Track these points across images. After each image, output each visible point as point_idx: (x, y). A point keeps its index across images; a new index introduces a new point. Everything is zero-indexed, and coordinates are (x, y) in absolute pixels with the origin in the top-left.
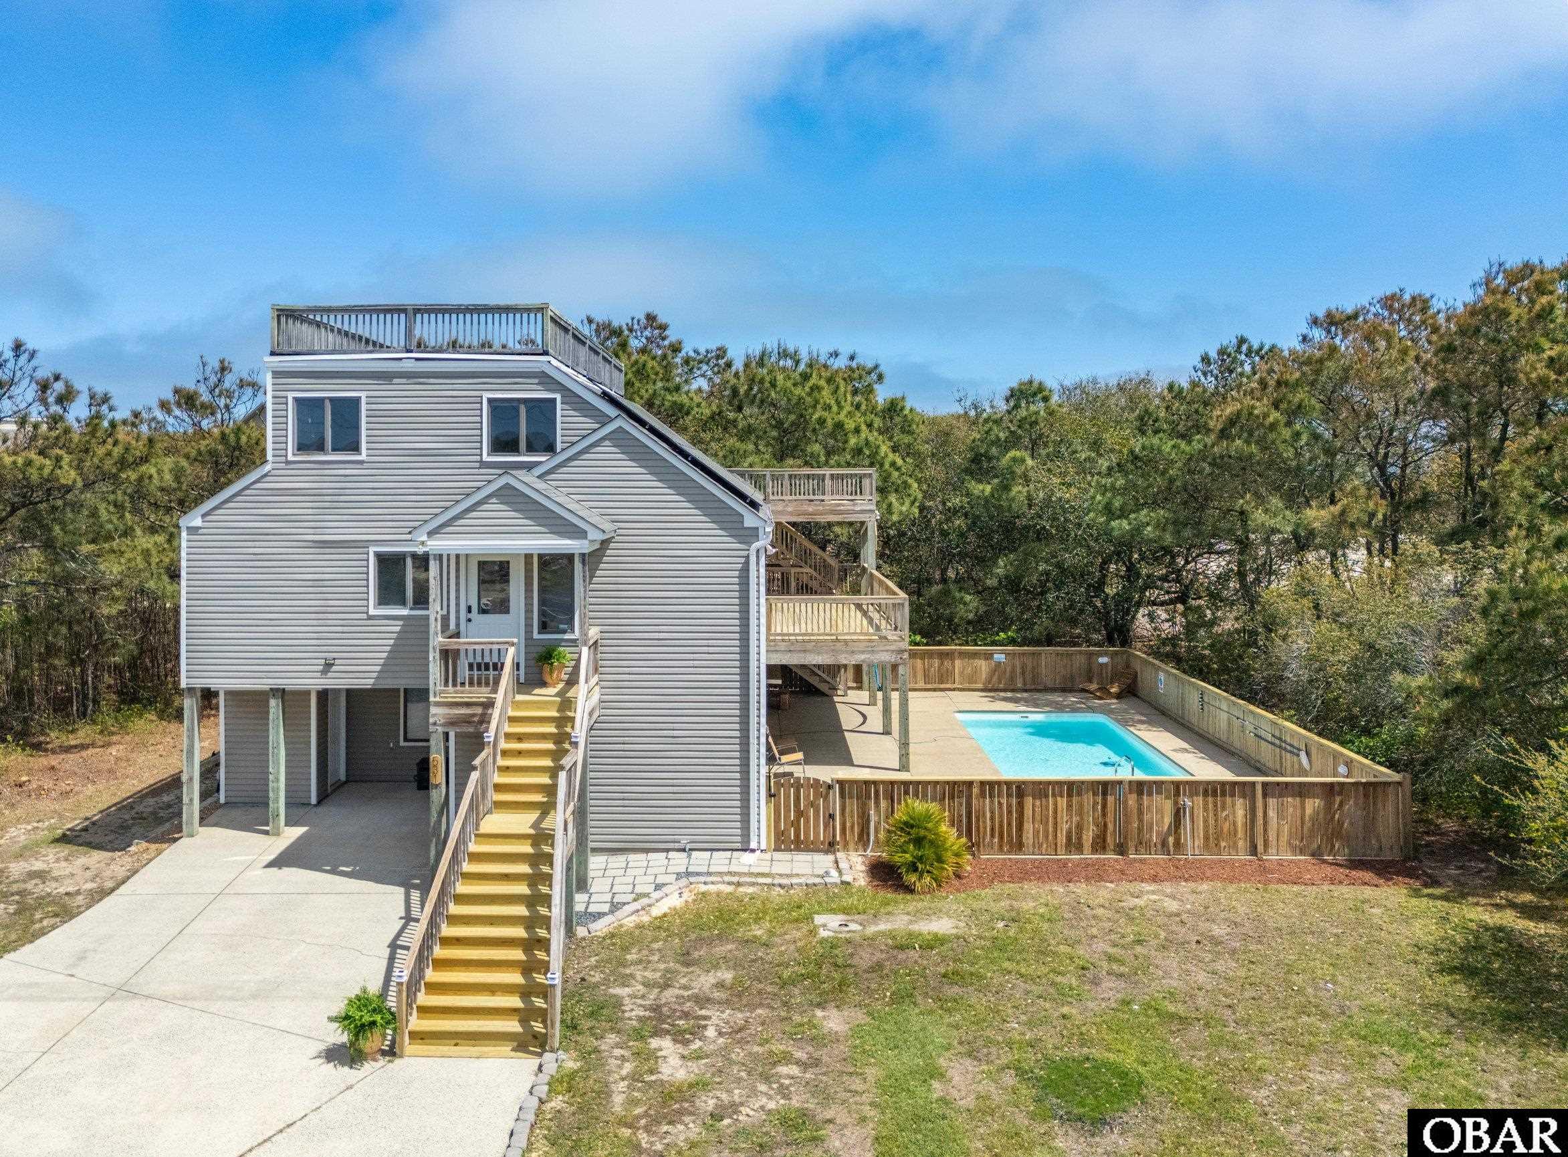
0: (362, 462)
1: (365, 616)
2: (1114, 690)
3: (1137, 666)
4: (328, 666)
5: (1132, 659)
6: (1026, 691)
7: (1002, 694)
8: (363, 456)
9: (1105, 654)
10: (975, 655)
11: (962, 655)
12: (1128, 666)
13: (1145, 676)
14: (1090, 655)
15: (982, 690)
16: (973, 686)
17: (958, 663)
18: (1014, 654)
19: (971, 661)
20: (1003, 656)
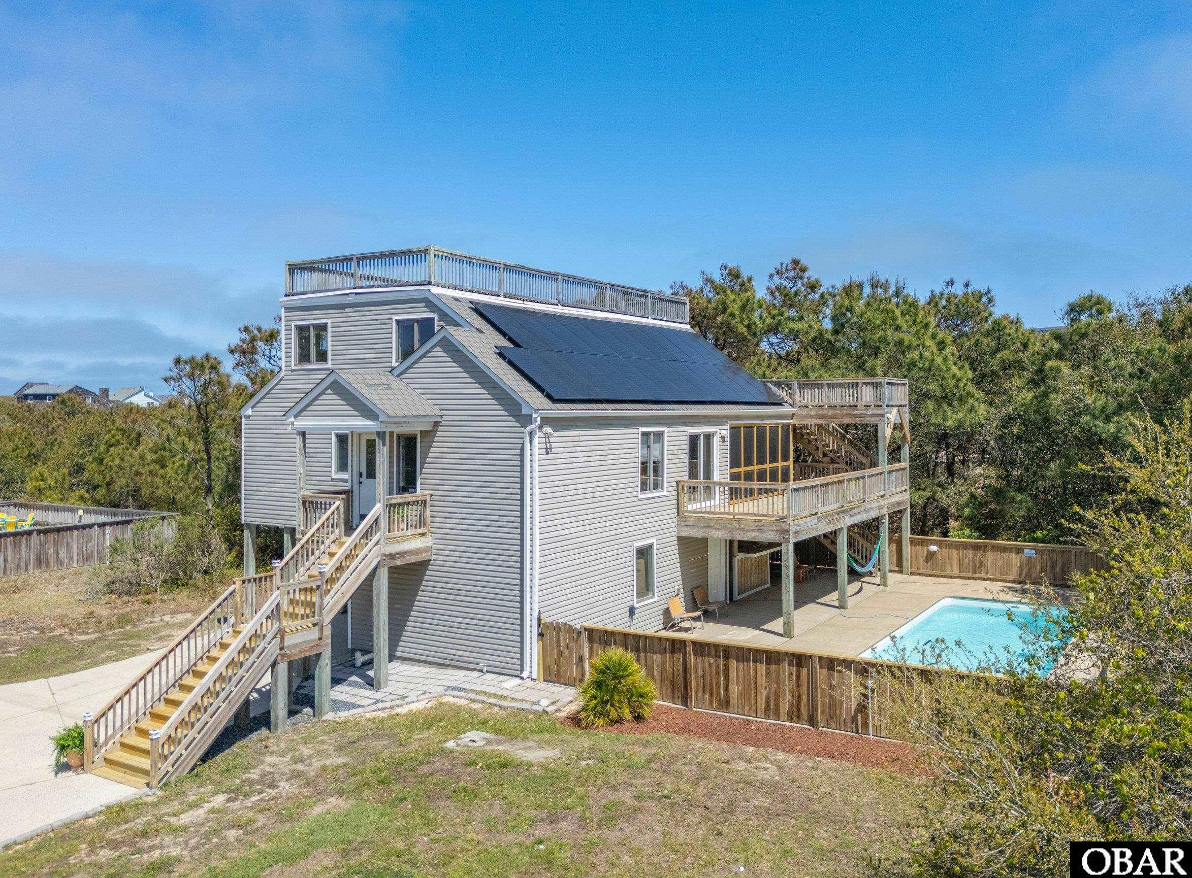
0: (328, 369)
6: (1056, 585)
7: (1028, 587)
8: (329, 365)
10: (1008, 549)
11: (996, 548)
15: (1013, 582)
16: (1004, 577)
17: (990, 555)
18: (1044, 550)
19: (1003, 554)
20: (1033, 552)
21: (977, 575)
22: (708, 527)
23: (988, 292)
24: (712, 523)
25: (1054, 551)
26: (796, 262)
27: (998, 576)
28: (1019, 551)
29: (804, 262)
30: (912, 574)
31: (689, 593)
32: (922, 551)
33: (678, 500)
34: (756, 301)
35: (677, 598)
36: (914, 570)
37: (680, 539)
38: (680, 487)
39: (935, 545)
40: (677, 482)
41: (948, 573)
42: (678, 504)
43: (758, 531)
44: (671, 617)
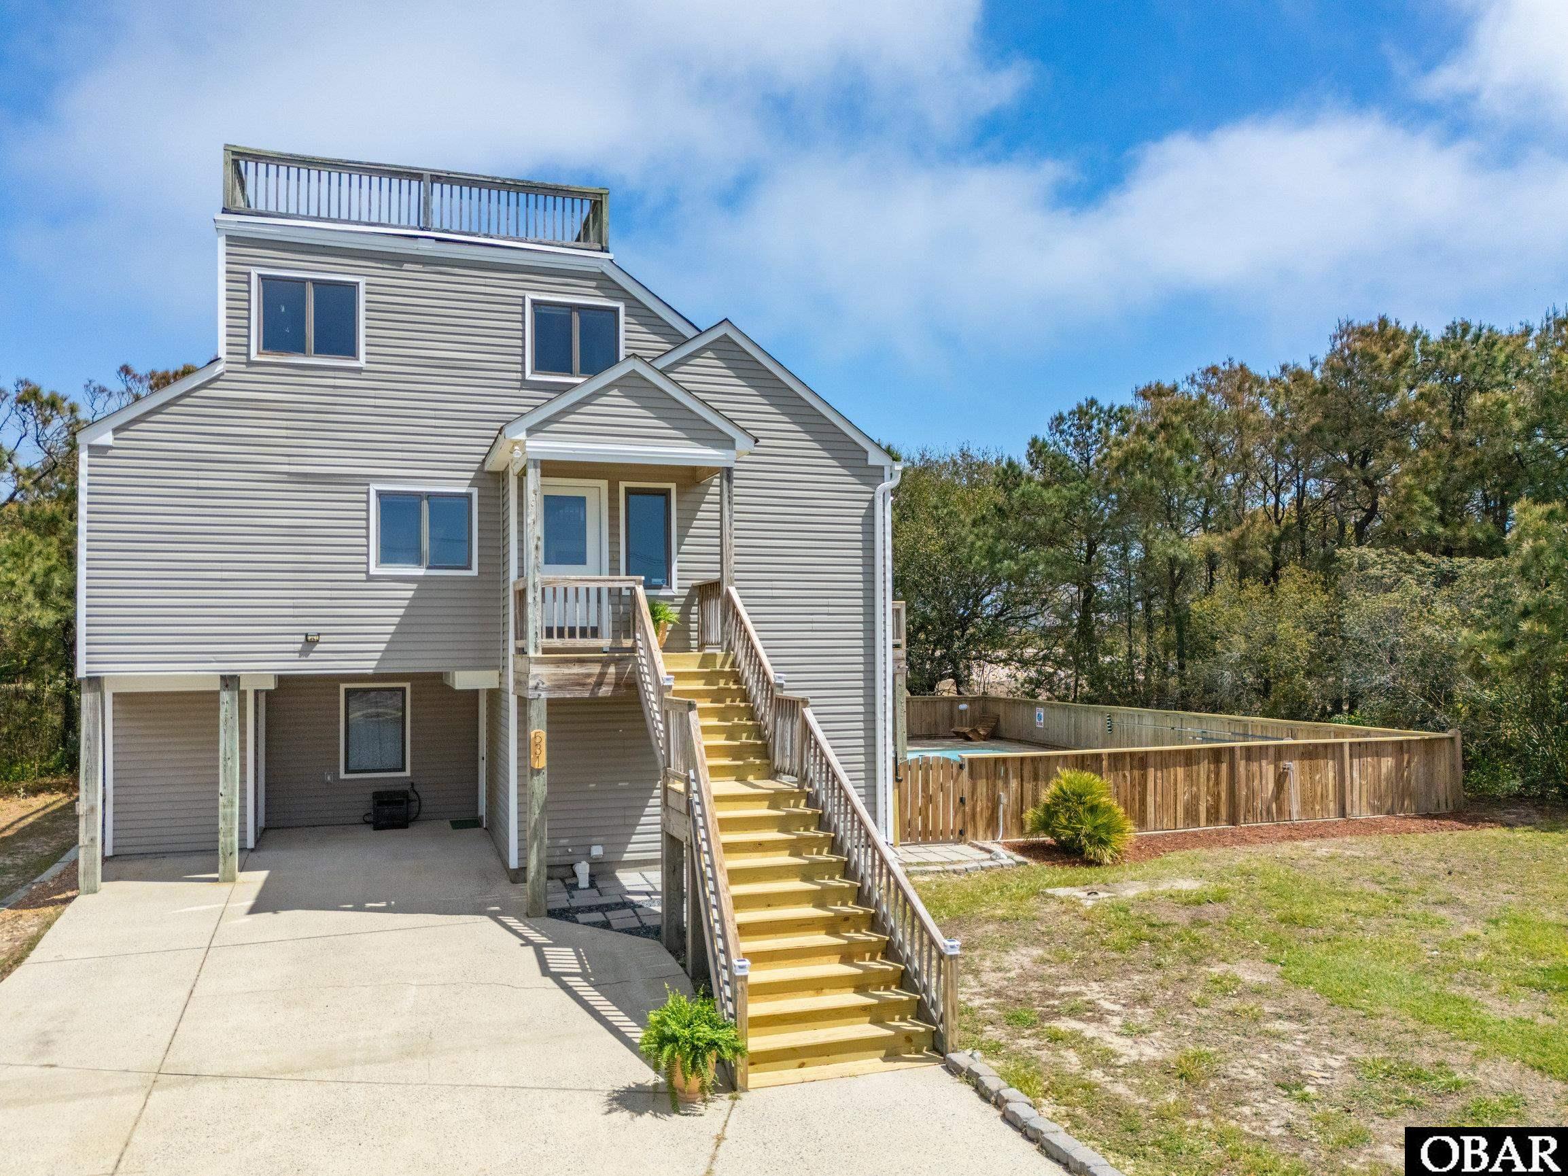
0: (359, 370)
1: (363, 576)
2: (982, 732)
3: (999, 709)
4: (310, 643)
8: (361, 362)
9: (965, 701)
13: (1013, 717)
14: (952, 702)
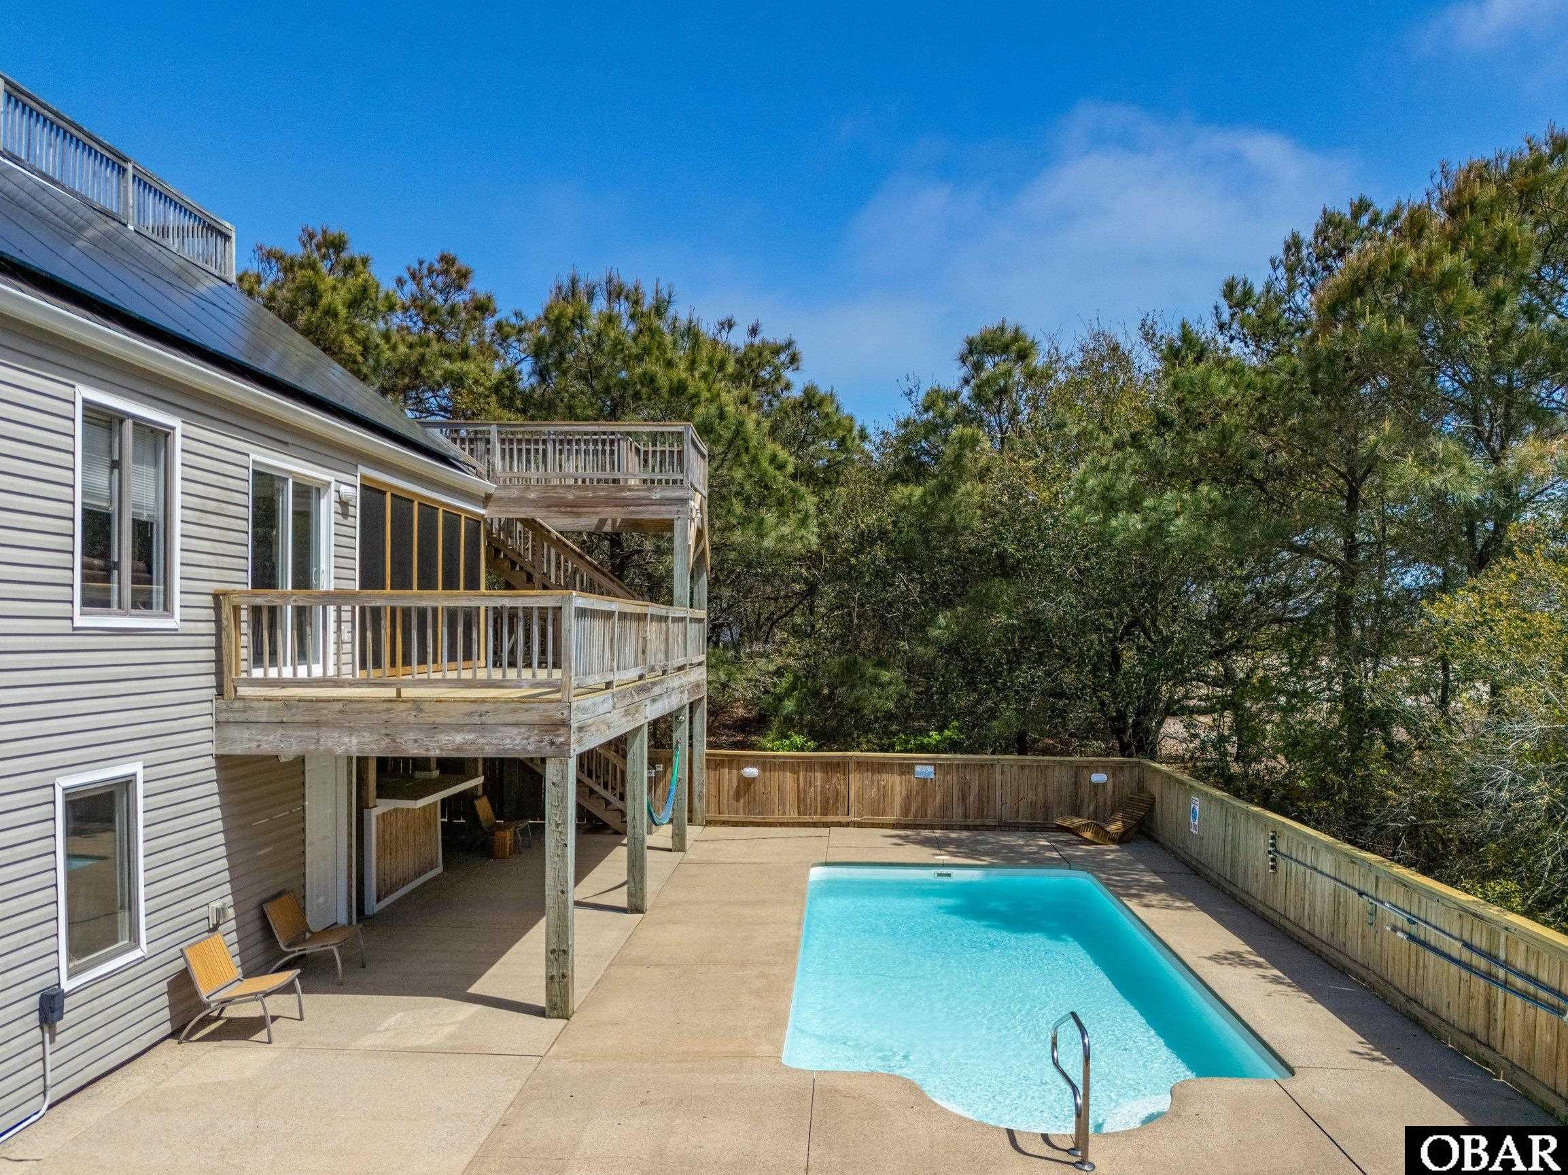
2: (1115, 827)
3: (1155, 787)
5: (1148, 776)
6: (967, 828)
7: (926, 833)
9: (1104, 768)
10: (883, 767)
11: (861, 765)
12: (1141, 787)
13: (1169, 805)
14: (1078, 769)
15: (894, 826)
16: (879, 819)
17: (855, 779)
18: (950, 766)
19: (877, 776)
20: (931, 769)
21: (830, 818)
22: (317, 724)
23: (789, 344)
24: (327, 713)
25: (966, 766)
26: (447, 260)
27: (867, 818)
28: (906, 769)
29: (463, 262)
30: (709, 823)
31: (254, 914)
32: (729, 778)
33: (218, 648)
34: (381, 295)
35: (217, 935)
36: (712, 815)
37: (224, 762)
38: (227, 610)
39: (753, 766)
40: (216, 596)
41: (777, 817)
42: (219, 661)
43: (473, 727)
44: (195, 994)
